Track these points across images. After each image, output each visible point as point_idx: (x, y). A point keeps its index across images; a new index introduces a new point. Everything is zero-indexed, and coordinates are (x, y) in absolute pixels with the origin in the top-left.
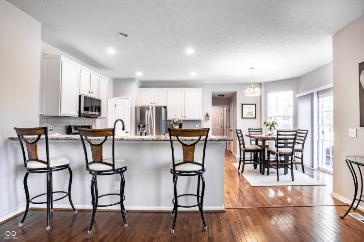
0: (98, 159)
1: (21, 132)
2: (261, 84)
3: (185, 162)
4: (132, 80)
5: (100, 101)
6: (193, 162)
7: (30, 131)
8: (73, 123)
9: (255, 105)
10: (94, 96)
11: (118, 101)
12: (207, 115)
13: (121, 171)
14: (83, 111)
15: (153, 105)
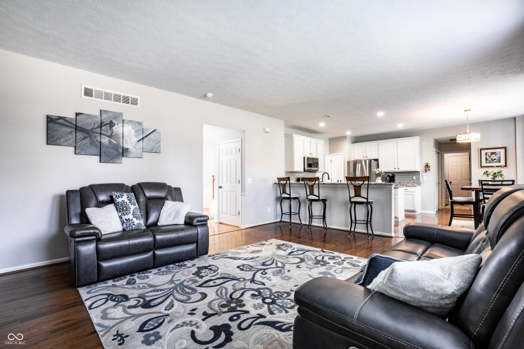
0: (312, 193)
1: (279, 179)
2: (515, 118)
3: (356, 196)
4: (344, 137)
5: (318, 159)
6: (360, 196)
7: (283, 179)
8: (301, 176)
9: (505, 148)
10: (314, 156)
11: (334, 157)
12: (427, 166)
13: (324, 201)
14: (306, 168)
15: (365, 158)
